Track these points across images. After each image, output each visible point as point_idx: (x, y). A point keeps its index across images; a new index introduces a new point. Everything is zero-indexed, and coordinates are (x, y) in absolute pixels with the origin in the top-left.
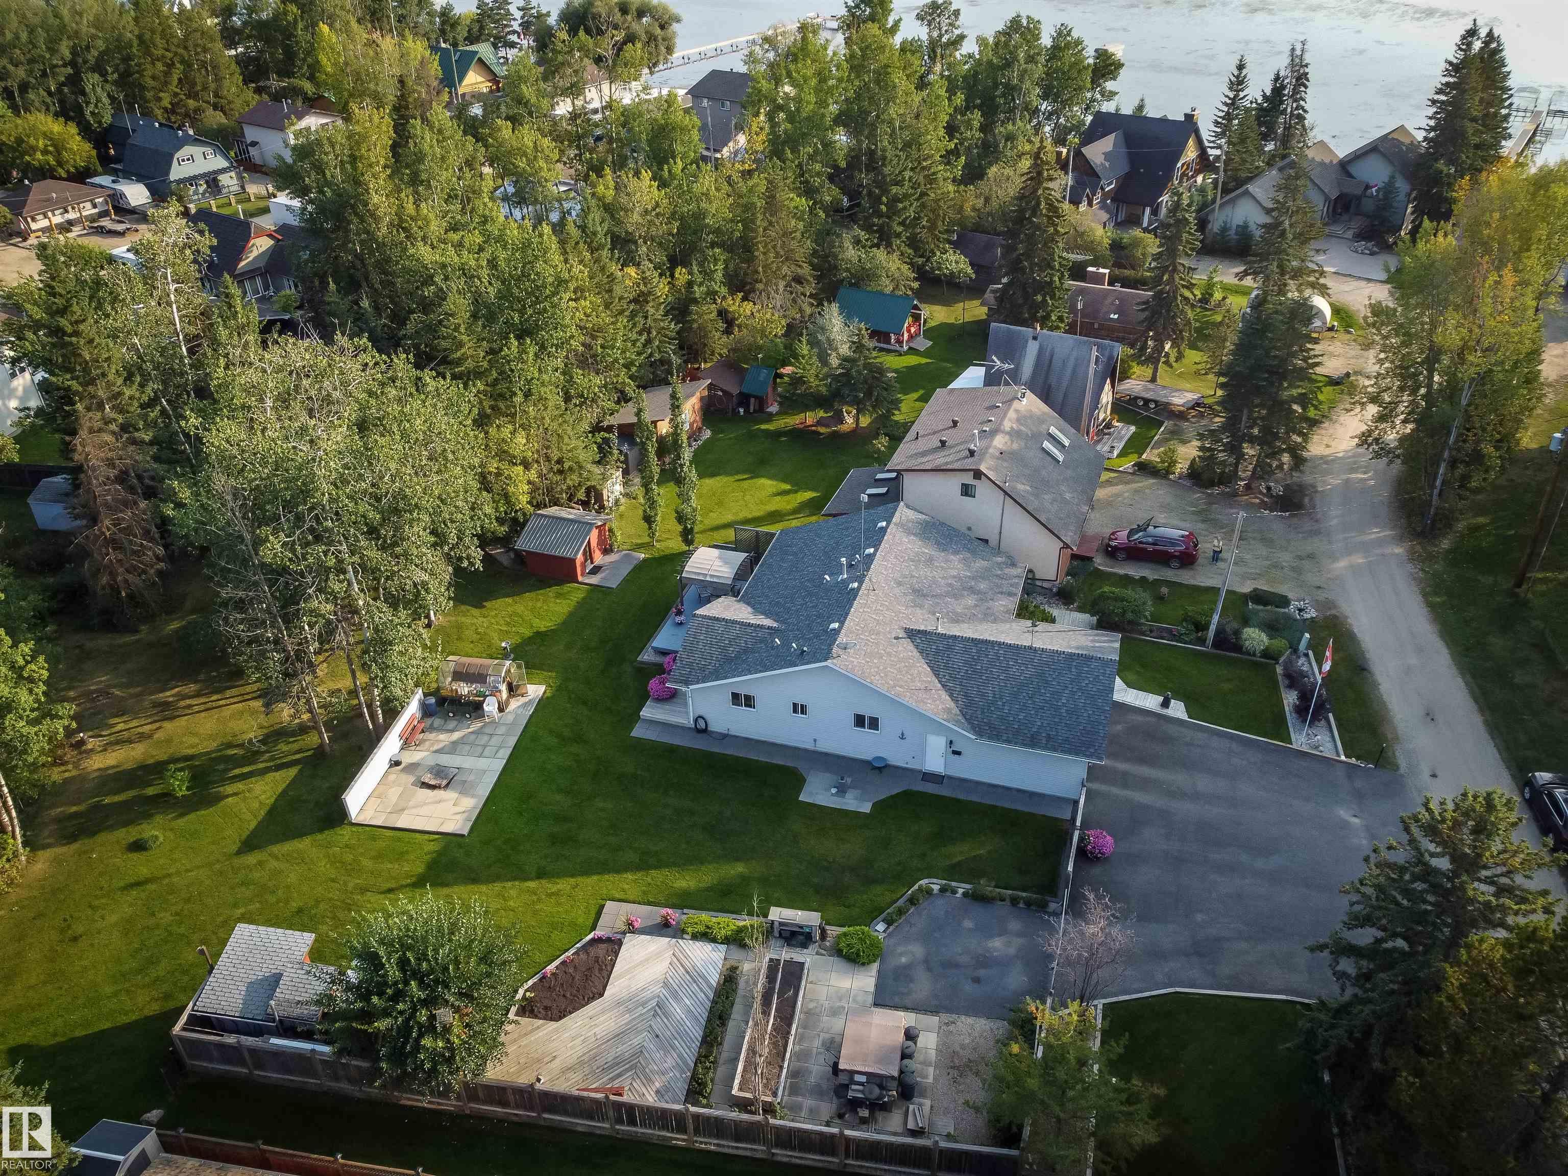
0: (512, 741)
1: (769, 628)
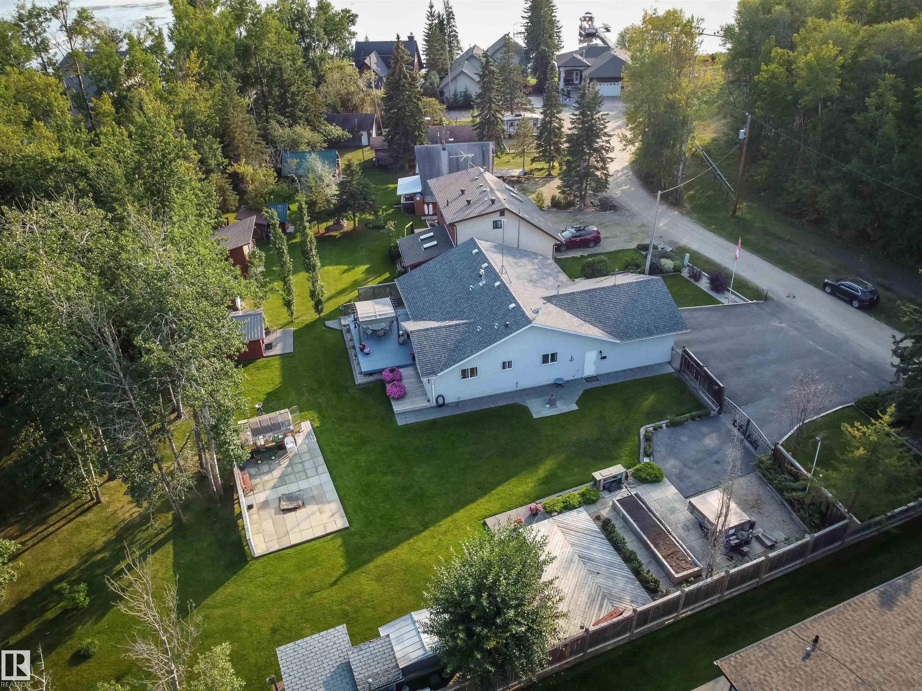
0: (321, 460)
1: (463, 324)
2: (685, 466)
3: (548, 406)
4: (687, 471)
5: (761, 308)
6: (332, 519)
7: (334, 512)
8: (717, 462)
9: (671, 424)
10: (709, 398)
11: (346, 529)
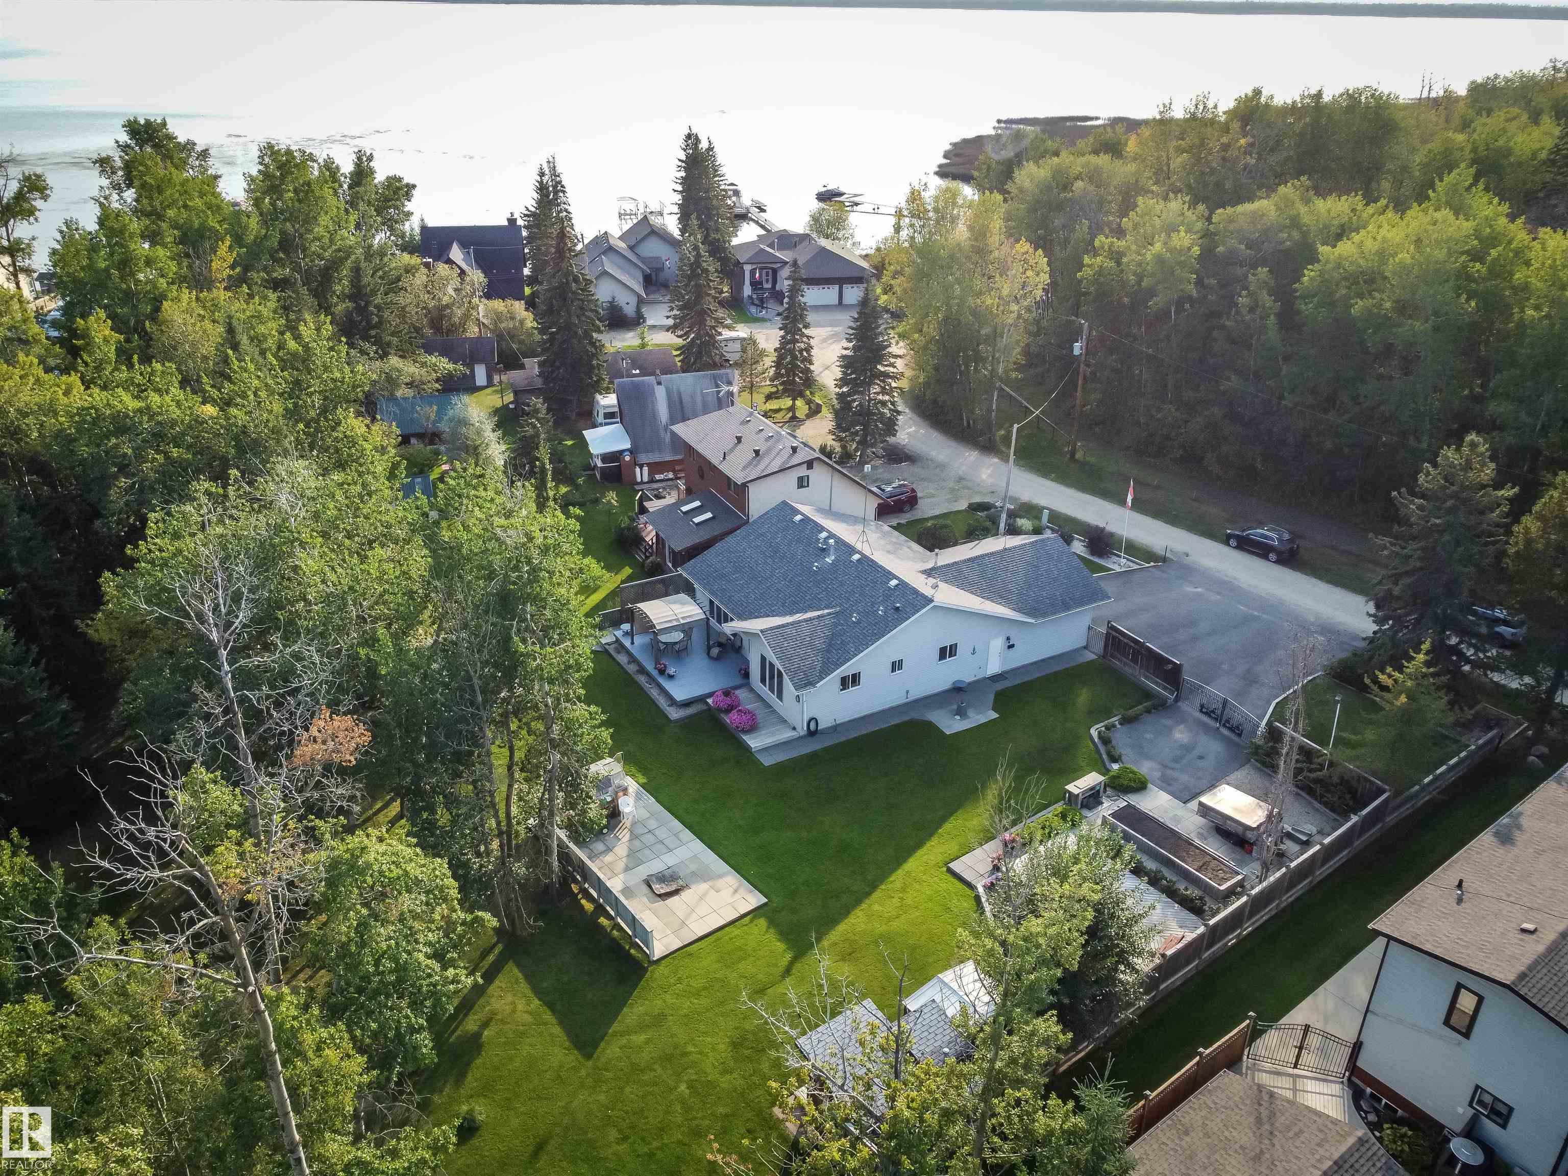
1: (829, 614)
2: (1165, 767)
3: (958, 717)
4: (1171, 773)
5: (1163, 572)
6: (737, 896)
7: (735, 887)
8: (1201, 758)
9: (1125, 721)
10: (1157, 684)
11: (765, 905)
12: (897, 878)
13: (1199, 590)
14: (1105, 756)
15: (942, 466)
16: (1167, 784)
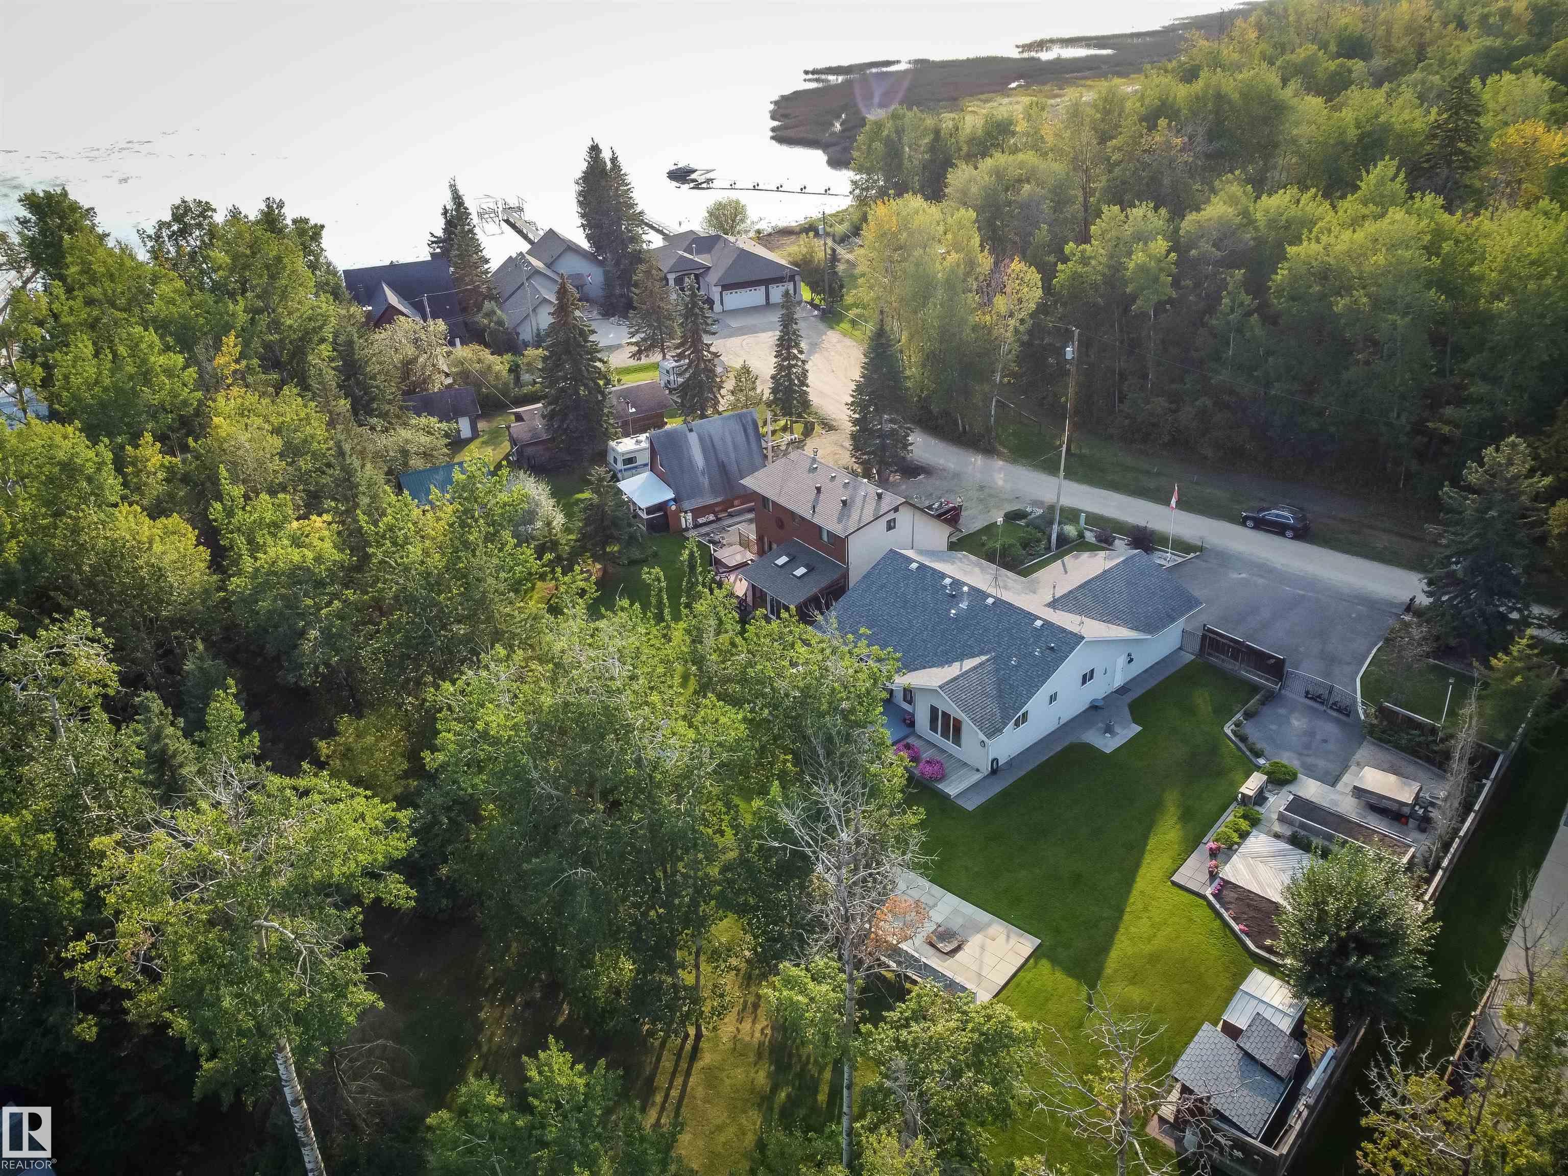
1: (988, 660)
2: (1300, 754)
3: (1108, 735)
4: (1309, 760)
5: (1205, 561)
6: (1012, 941)
7: (1005, 933)
8: (1325, 741)
9: (1248, 715)
10: (1258, 676)
11: (1040, 946)
12: (1135, 900)
13: (1243, 575)
14: (1248, 753)
15: (957, 476)
16: (1312, 772)
